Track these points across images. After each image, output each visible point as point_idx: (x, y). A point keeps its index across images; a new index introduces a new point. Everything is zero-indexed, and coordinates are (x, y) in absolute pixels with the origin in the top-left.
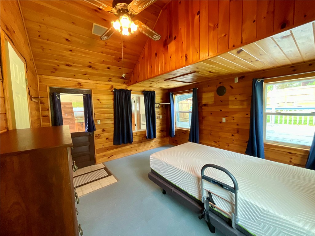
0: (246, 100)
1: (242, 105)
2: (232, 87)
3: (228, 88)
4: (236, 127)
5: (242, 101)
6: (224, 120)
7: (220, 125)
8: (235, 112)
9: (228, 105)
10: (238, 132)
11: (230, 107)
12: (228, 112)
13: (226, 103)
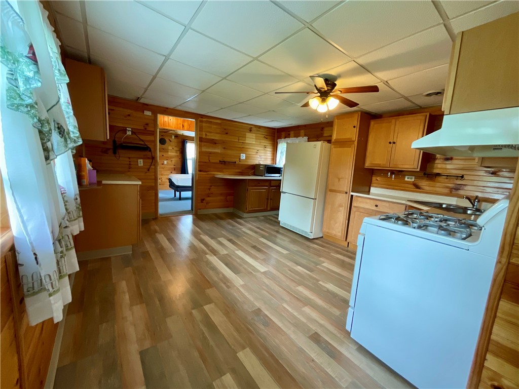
0: (179, 150)
1: (177, 153)
2: (170, 141)
3: (167, 140)
4: (173, 166)
5: (177, 151)
6: (165, 162)
7: (163, 166)
8: (172, 157)
9: (168, 152)
10: (175, 169)
11: (169, 153)
12: (168, 157)
13: (166, 151)
